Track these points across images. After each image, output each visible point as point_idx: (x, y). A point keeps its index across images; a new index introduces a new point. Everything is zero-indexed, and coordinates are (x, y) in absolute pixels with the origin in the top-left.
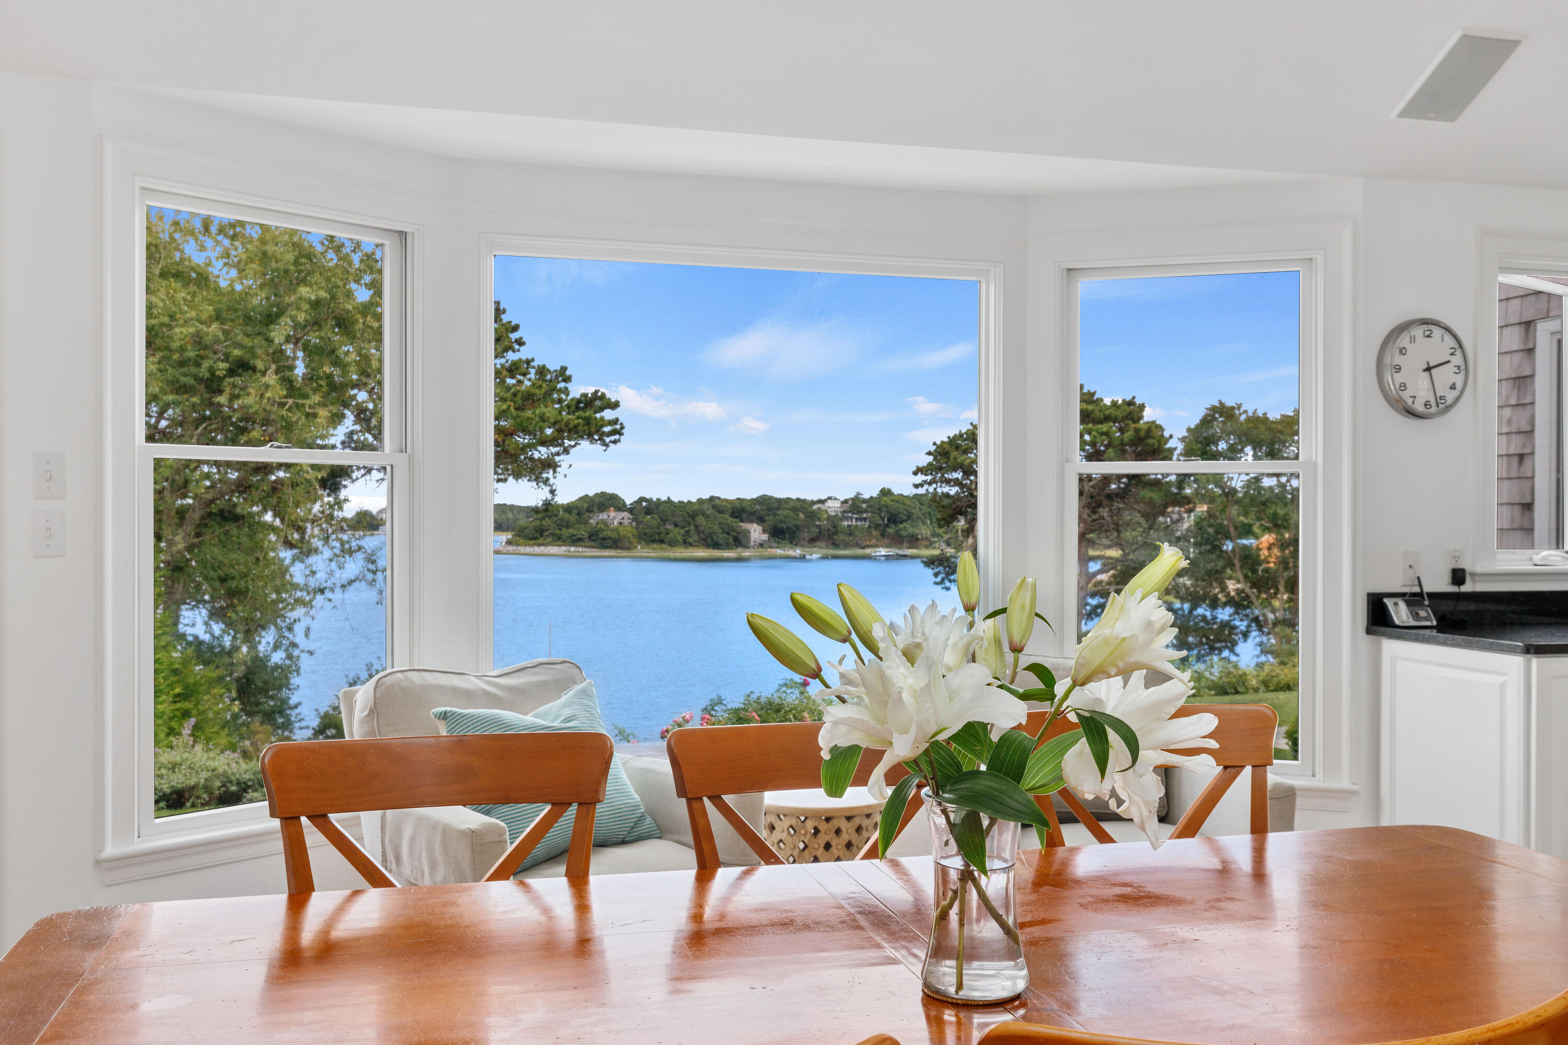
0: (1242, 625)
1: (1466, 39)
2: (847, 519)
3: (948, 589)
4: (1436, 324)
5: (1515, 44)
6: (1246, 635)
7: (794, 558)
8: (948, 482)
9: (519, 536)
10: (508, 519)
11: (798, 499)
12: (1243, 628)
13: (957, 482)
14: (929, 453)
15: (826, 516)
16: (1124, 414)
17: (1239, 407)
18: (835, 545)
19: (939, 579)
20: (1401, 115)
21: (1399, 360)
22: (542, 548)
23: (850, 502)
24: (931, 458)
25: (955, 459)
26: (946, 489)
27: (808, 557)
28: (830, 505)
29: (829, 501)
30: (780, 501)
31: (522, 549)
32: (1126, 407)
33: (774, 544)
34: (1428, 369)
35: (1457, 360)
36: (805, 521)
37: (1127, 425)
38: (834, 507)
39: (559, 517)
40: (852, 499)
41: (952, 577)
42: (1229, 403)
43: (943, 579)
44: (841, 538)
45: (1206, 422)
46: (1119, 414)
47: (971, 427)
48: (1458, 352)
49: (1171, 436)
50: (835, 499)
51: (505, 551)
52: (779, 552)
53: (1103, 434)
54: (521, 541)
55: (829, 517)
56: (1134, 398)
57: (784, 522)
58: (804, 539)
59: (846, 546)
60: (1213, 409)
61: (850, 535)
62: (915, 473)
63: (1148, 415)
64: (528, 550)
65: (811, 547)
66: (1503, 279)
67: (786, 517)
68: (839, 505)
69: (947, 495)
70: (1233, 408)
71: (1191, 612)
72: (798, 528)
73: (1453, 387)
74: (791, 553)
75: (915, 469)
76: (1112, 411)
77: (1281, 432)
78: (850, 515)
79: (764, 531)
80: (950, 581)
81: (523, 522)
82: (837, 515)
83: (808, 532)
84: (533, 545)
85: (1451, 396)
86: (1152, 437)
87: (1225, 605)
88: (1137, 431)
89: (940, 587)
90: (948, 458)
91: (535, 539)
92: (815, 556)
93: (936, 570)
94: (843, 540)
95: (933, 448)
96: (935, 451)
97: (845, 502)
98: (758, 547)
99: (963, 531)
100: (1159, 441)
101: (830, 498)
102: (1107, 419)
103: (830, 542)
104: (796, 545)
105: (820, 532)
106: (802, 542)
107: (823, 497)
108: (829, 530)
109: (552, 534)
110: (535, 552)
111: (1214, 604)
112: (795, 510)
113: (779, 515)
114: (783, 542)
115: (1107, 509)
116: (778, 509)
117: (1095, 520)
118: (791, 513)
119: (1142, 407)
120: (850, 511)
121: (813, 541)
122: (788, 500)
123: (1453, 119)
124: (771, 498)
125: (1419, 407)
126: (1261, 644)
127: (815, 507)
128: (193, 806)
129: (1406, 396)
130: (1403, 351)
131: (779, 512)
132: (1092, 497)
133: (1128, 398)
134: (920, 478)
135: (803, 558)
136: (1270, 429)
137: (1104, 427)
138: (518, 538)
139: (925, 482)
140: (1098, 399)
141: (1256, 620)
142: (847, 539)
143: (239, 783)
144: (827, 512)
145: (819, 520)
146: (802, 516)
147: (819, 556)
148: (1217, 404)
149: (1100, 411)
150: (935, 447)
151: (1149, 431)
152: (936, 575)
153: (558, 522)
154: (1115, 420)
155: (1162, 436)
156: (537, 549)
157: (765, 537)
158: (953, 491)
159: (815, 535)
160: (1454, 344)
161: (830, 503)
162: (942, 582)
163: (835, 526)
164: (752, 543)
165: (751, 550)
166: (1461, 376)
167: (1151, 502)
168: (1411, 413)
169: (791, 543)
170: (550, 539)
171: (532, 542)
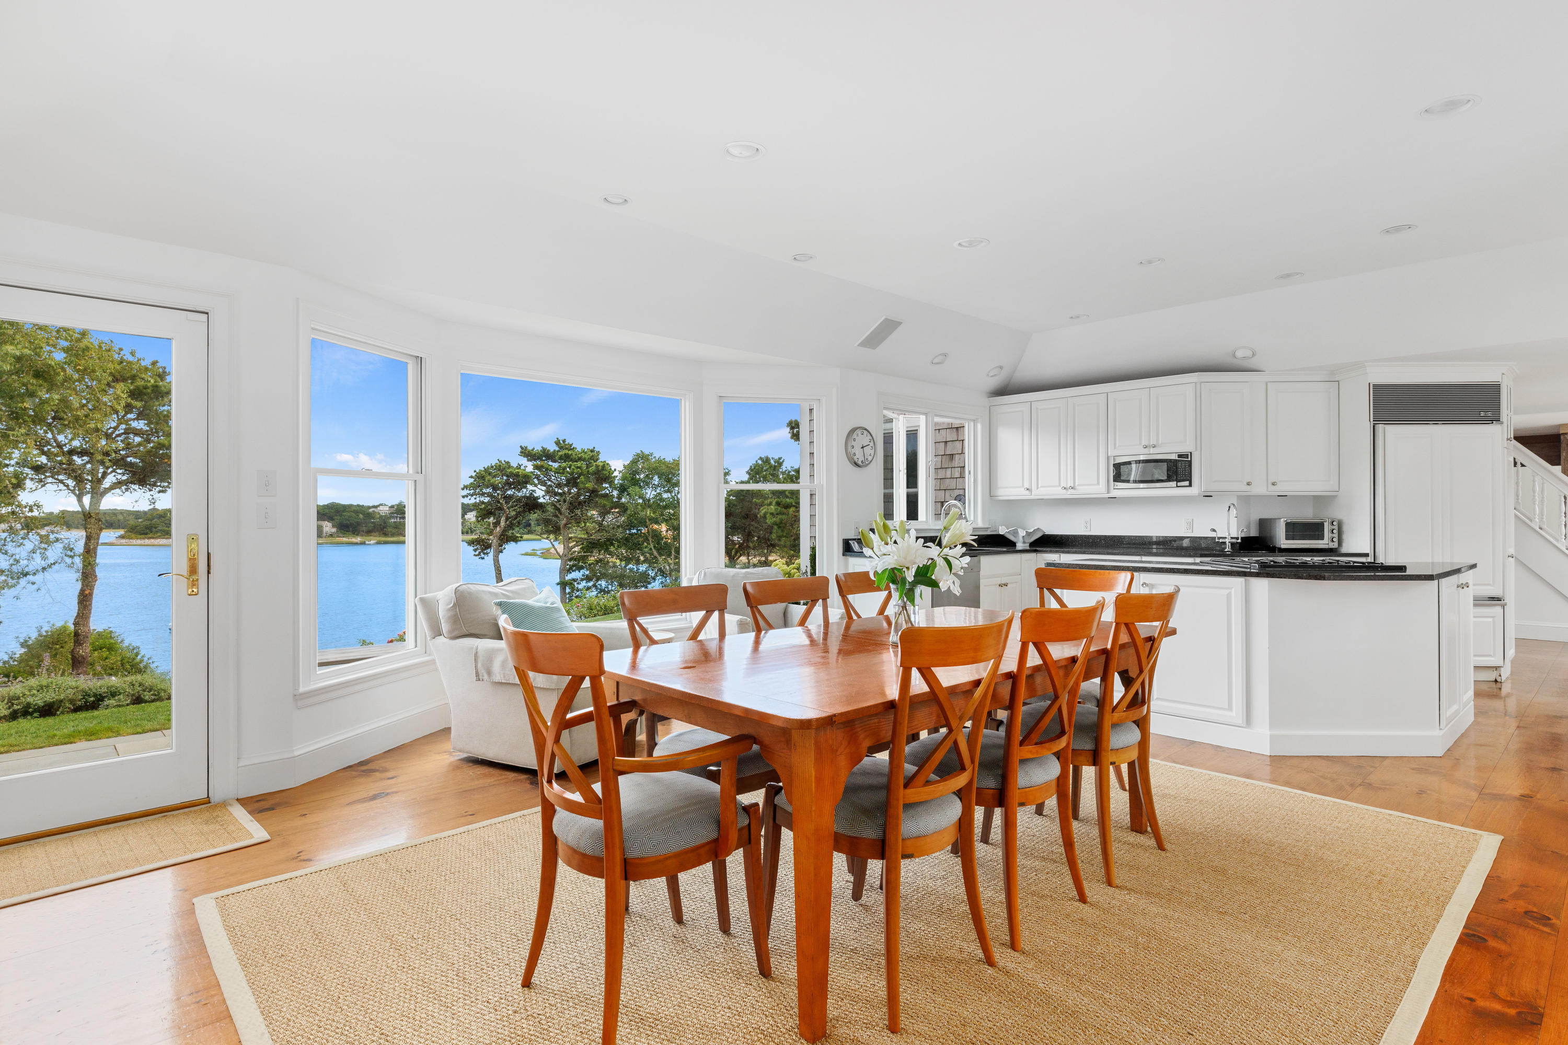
0: (652, 573)
1: (886, 320)
2: (393, 517)
3: (483, 558)
4: (866, 430)
5: (900, 323)
6: (654, 579)
7: (356, 544)
8: (483, 494)
9: (131, 532)
10: (119, 520)
11: (358, 506)
12: (653, 575)
13: (489, 495)
14: (471, 477)
15: (378, 516)
16: (589, 457)
17: (652, 454)
18: (386, 535)
19: (477, 553)
20: (859, 345)
21: (853, 443)
22: (152, 540)
23: (396, 507)
24: (472, 480)
25: (489, 481)
26: (482, 499)
27: (367, 542)
28: (382, 509)
29: (381, 507)
30: (344, 506)
31: (134, 542)
32: (590, 453)
33: (341, 535)
34: (863, 447)
35: (872, 444)
36: (364, 519)
37: (591, 463)
38: (384, 510)
39: (167, 518)
40: (397, 505)
41: (485, 552)
42: (647, 452)
43: (480, 553)
44: (389, 530)
45: (634, 462)
46: (586, 456)
47: (498, 462)
48: (872, 441)
49: (615, 470)
50: (385, 505)
51: (118, 543)
52: (345, 539)
53: (578, 467)
54: (133, 536)
55: (381, 517)
56: (594, 448)
57: (349, 520)
58: (363, 531)
59: (393, 535)
60: (638, 455)
61: (396, 528)
62: (463, 489)
63: (602, 458)
64: (139, 542)
65: (368, 536)
66: (885, 412)
67: (349, 517)
68: (388, 509)
69: (483, 503)
70: (648, 455)
71: (625, 567)
72: (358, 524)
73: (870, 455)
74: (354, 540)
75: (463, 486)
76: (582, 454)
77: (673, 468)
78: (395, 515)
79: (333, 526)
80: (484, 554)
81: (132, 522)
82: (385, 516)
83: (366, 526)
84: (144, 539)
85: (870, 458)
86: (606, 470)
87: (644, 562)
88: (597, 466)
89: (478, 557)
90: (484, 480)
91: (146, 534)
92: (372, 542)
93: (475, 547)
94: (391, 532)
95: (474, 474)
96: (476, 475)
97: (392, 507)
98: (329, 537)
99: (493, 523)
100: (609, 472)
101: (381, 505)
102: (580, 459)
103: (382, 533)
104: (357, 535)
105: (374, 527)
106: (361, 533)
107: (376, 504)
108: (381, 525)
109: (161, 530)
110: (146, 544)
111: (638, 562)
112: (356, 512)
113: (344, 516)
114: (347, 533)
115: (579, 510)
116: (343, 511)
117: (572, 517)
118: (353, 514)
119: (598, 453)
120: (395, 513)
121: (369, 532)
122: (351, 506)
123: (875, 349)
124: (338, 505)
125: (860, 463)
126: (662, 583)
127: (371, 510)
128: (62, 713)
129: (855, 458)
130: (854, 440)
131: (345, 514)
132: (571, 504)
133: (591, 448)
134: (466, 492)
135: (363, 543)
136: (668, 467)
137: (579, 464)
138: (130, 533)
139: (469, 494)
140: (573, 448)
141: (660, 570)
142: (394, 531)
143: (95, 695)
144: (379, 513)
145: (373, 518)
146: (361, 516)
147: (375, 541)
148: (639, 452)
149: (576, 455)
150: (475, 473)
151: (604, 466)
152: (475, 550)
153: (166, 522)
154: (584, 460)
155: (611, 469)
156: (147, 541)
157: (334, 530)
158: (487, 500)
159: (370, 528)
160: (870, 438)
161: (381, 508)
162: (479, 554)
163: (385, 523)
164: (324, 535)
165: (324, 539)
166: (873, 450)
167: (604, 506)
168: (856, 464)
169: (354, 534)
170: (159, 534)
171: (143, 536)
